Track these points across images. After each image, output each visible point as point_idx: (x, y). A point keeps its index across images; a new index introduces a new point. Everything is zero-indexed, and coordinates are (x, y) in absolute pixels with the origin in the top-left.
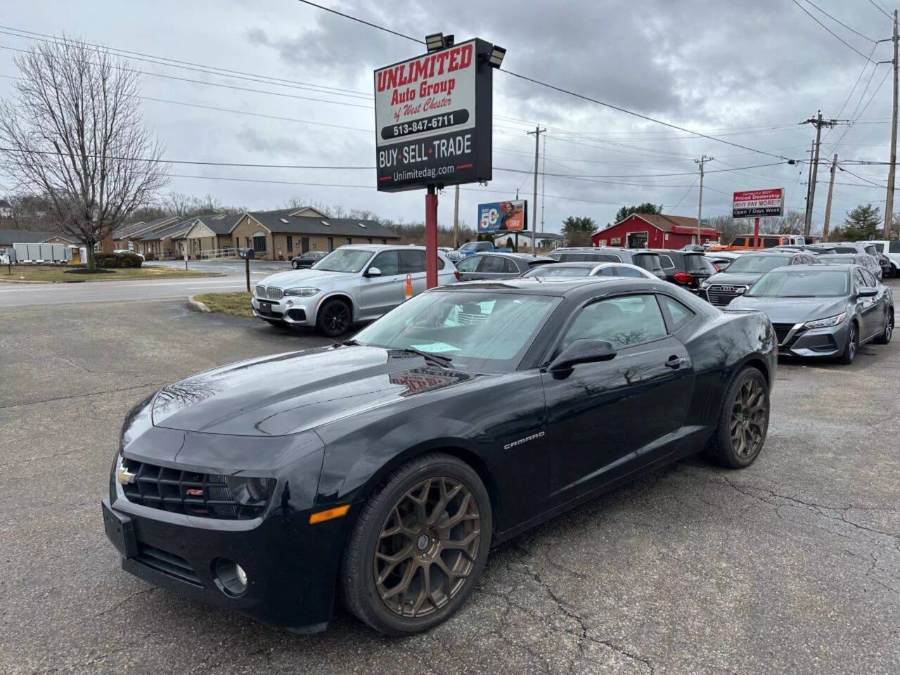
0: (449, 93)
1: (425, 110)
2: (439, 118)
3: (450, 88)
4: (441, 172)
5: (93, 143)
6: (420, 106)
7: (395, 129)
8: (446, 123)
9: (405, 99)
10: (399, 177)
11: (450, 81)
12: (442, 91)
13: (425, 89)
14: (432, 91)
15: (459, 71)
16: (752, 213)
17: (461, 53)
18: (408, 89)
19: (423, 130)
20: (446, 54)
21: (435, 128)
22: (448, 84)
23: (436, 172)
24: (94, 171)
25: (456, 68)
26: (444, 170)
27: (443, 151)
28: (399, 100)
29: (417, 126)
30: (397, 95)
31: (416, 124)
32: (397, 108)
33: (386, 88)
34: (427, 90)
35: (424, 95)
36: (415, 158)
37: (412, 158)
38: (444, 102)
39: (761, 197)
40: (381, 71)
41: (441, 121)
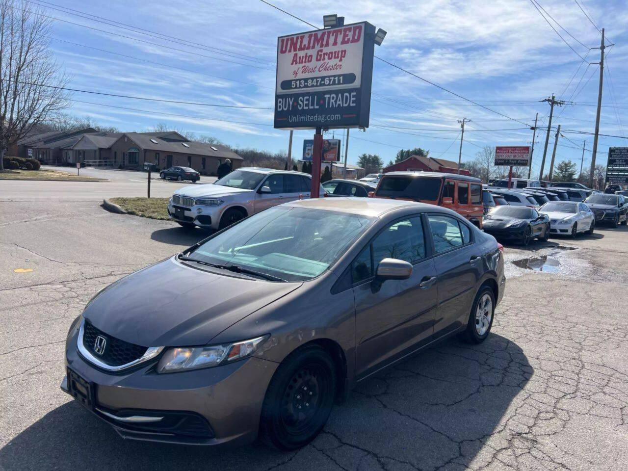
0: (341, 60)
1: (319, 71)
2: (331, 78)
3: (342, 56)
4: (329, 118)
5: (8, 68)
6: (315, 68)
7: (293, 83)
8: (337, 82)
9: (304, 60)
10: (293, 119)
11: (342, 51)
12: (335, 58)
13: (321, 55)
14: (326, 57)
15: (350, 45)
16: (508, 163)
17: (352, 31)
18: (306, 54)
19: (317, 86)
20: (340, 31)
21: (326, 85)
22: (340, 53)
23: (326, 118)
24: (7, 92)
25: (347, 42)
26: (332, 117)
27: (332, 103)
28: (298, 61)
29: (312, 82)
30: (296, 59)
31: (311, 81)
32: (295, 67)
33: (288, 51)
34: (323, 56)
35: (320, 60)
36: (309, 106)
37: (306, 106)
38: (336, 67)
39: (515, 152)
40: (284, 38)
41: (332, 80)
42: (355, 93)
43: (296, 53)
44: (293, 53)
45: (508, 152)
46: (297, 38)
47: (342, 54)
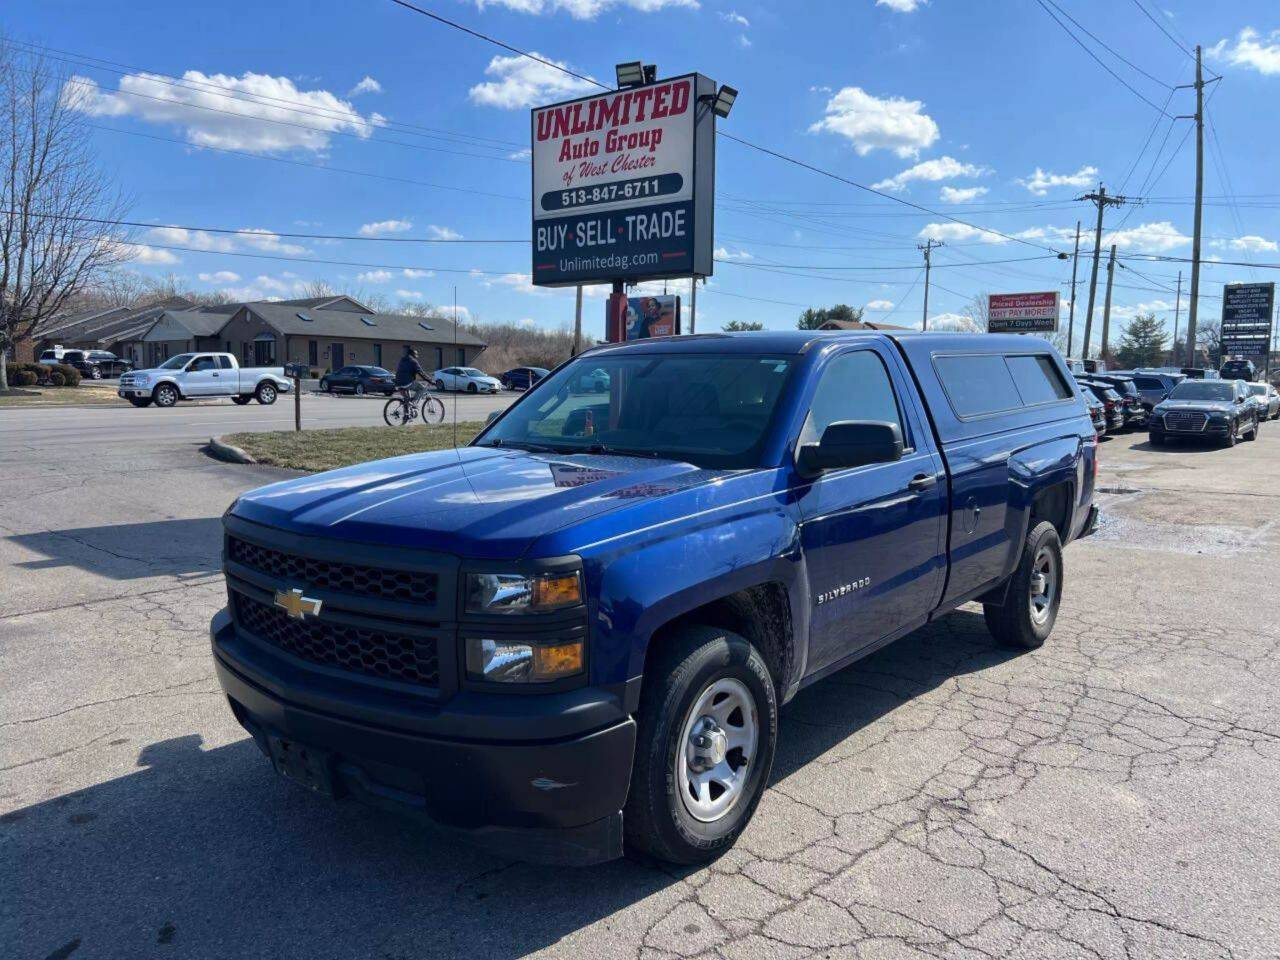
0: (653, 149)
1: (613, 171)
2: (635, 184)
4: (637, 260)
5: (9, 187)
6: (606, 165)
7: (565, 196)
8: (647, 192)
9: (583, 153)
10: (568, 265)
11: (654, 132)
12: (641, 145)
13: (614, 141)
14: (625, 144)
15: (669, 118)
16: (1014, 326)
17: (672, 92)
18: (587, 139)
19: (610, 200)
20: (649, 93)
21: (630, 198)
22: (651, 136)
23: (630, 260)
25: (664, 113)
26: (643, 258)
27: (641, 231)
28: (572, 154)
29: (600, 194)
30: (569, 149)
31: (598, 191)
32: (568, 165)
33: (551, 135)
34: (618, 142)
35: (613, 150)
36: (596, 240)
37: (591, 240)
38: (645, 162)
39: (1027, 303)
40: (542, 111)
41: (638, 190)
42: (683, 212)
43: (567, 137)
44: (561, 138)
45: (1015, 306)
46: (569, 110)
47: (654, 137)
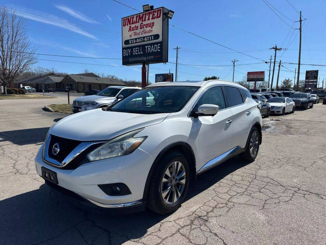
0: (152, 28)
1: (142, 34)
2: (148, 37)
4: (148, 58)
5: (7, 45)
6: (140, 32)
7: (130, 41)
8: (150, 39)
9: (134, 29)
10: (131, 60)
11: (152, 23)
12: (149, 27)
13: (142, 26)
14: (145, 27)
16: (254, 80)
17: (157, 12)
18: (135, 26)
19: (141, 42)
20: (151, 13)
21: (146, 41)
22: (151, 24)
23: (146, 58)
24: (7, 57)
25: (155, 18)
26: (150, 57)
27: (149, 50)
28: (132, 30)
29: (139, 40)
30: (131, 28)
31: (138, 39)
32: (131, 33)
33: (126, 24)
34: (143, 26)
35: (142, 28)
36: (138, 53)
37: (137, 53)
38: (150, 31)
39: (257, 74)
40: (124, 18)
41: (148, 38)
42: (160, 45)
43: (130, 25)
44: (129, 26)
45: (254, 75)
46: (131, 18)
47: (152, 25)
